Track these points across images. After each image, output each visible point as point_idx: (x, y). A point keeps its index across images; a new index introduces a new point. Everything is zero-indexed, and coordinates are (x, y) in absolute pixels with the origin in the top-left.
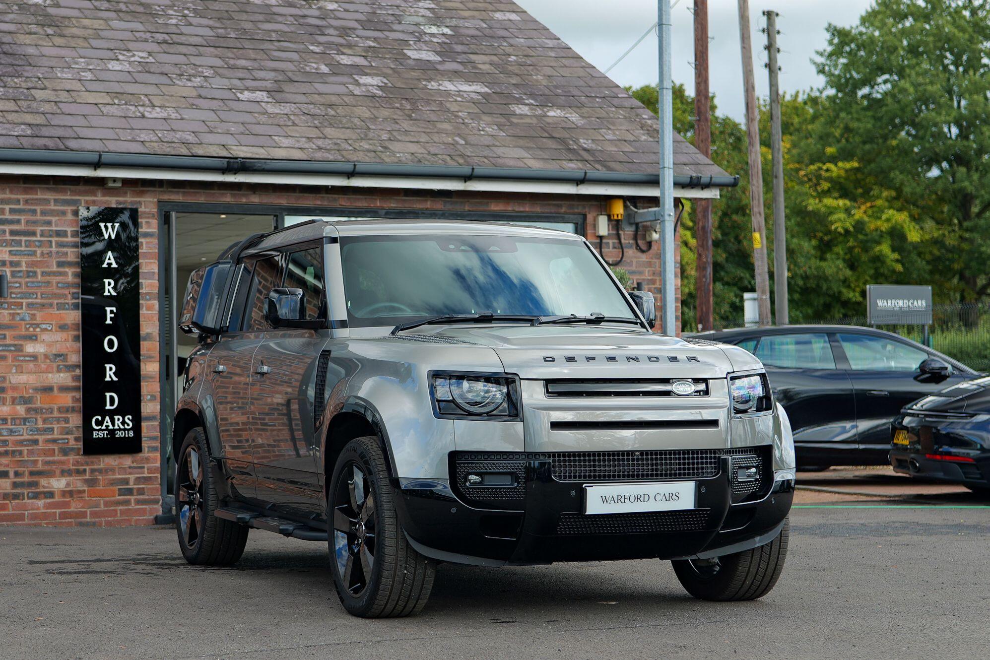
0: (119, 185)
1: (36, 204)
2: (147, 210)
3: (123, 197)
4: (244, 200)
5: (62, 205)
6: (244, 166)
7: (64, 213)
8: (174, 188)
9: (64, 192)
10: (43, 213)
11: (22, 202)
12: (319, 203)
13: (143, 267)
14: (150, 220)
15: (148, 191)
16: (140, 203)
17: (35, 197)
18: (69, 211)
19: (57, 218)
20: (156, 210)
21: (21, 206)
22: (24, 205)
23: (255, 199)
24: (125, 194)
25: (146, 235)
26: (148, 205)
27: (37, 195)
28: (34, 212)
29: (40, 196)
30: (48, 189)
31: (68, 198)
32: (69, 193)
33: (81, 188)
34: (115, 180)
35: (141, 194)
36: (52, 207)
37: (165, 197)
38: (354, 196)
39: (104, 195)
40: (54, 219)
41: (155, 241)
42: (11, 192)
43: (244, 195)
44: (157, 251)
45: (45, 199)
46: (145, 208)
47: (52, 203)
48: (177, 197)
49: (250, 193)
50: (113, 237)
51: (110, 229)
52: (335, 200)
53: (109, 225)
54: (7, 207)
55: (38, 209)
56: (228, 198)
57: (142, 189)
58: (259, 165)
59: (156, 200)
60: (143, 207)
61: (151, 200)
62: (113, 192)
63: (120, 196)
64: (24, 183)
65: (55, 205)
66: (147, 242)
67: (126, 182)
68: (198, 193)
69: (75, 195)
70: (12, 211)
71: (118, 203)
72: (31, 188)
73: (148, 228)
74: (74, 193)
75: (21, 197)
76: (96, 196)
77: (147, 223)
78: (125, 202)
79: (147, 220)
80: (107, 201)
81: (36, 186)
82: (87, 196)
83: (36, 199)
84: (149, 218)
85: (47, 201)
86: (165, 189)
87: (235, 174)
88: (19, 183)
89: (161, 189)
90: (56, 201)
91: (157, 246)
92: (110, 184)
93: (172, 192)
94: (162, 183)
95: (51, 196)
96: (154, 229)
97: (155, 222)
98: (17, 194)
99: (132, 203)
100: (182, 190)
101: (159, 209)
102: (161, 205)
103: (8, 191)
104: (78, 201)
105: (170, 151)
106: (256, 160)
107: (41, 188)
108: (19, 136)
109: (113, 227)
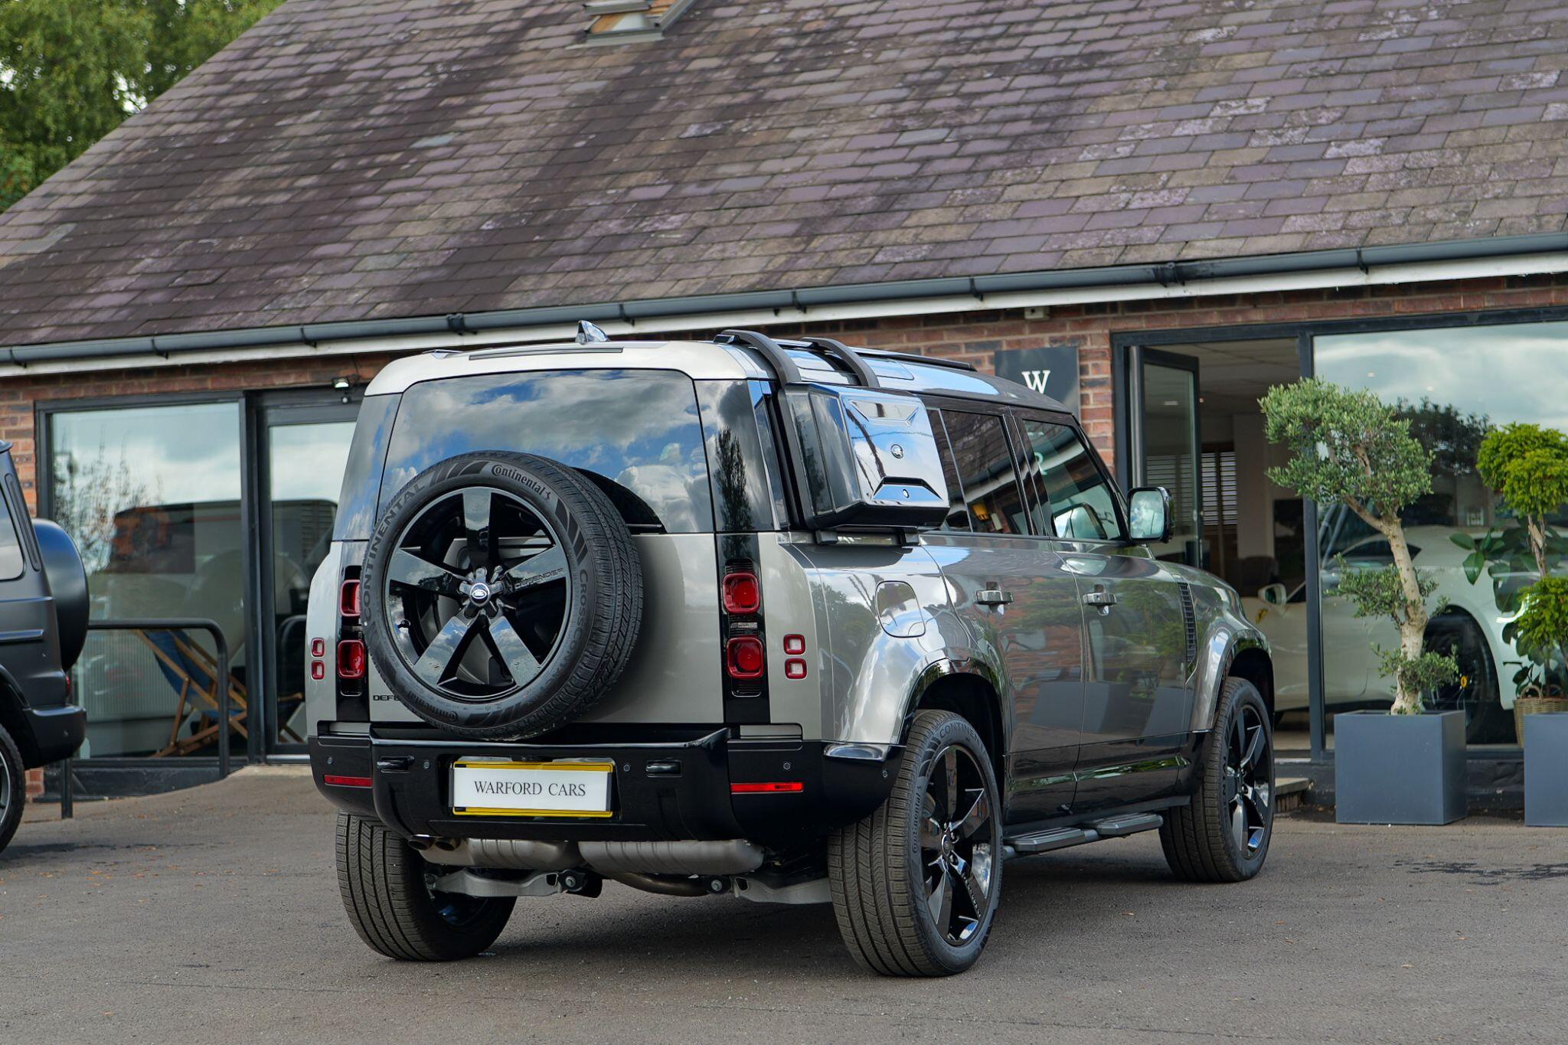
0: (1039, 315)
1: (942, 353)
2: (1095, 347)
3: (1060, 331)
4: (1239, 320)
5: (977, 351)
6: (1181, 273)
8: (1134, 311)
9: (978, 332)
12: (1360, 312)
13: (1091, 429)
14: (1099, 362)
15: (1097, 319)
16: (1084, 338)
17: (940, 342)
18: (986, 359)
20: (1107, 346)
23: (1258, 316)
25: (1093, 384)
26: (1096, 339)
27: (942, 339)
29: (947, 340)
30: (956, 330)
31: (984, 339)
32: (986, 333)
33: (1002, 324)
34: (1033, 310)
35: (1086, 324)
37: (1121, 326)
38: (1421, 297)
39: (1033, 332)
41: (1108, 391)
42: (909, 340)
43: (1239, 312)
44: (1110, 405)
45: (952, 345)
46: (1092, 344)
47: (963, 349)
48: (1139, 324)
49: (1248, 307)
50: (1042, 390)
51: (1037, 380)
52: (1388, 305)
53: (1036, 374)
56: (1214, 318)
57: (1087, 317)
58: (1201, 268)
59: (1107, 331)
60: (1089, 343)
61: (1100, 331)
62: (1037, 326)
64: (925, 325)
65: (967, 352)
66: (1095, 395)
67: (1053, 311)
68: (1170, 315)
69: (993, 336)
71: (1053, 341)
72: (935, 332)
73: (1097, 373)
74: (992, 332)
75: (922, 344)
76: (1021, 333)
77: (1095, 366)
78: (1062, 339)
79: (1095, 362)
80: (1038, 339)
81: (942, 327)
82: (1009, 334)
84: (1097, 358)
85: (956, 347)
86: (1119, 314)
87: (1183, 284)
88: (918, 325)
89: (1114, 315)
90: (968, 346)
91: (1110, 399)
92: (1028, 316)
93: (1128, 317)
94: (1113, 306)
95: (960, 339)
96: (1106, 374)
97: (1106, 364)
98: (916, 341)
99: (1073, 339)
100: (1145, 313)
101: (1112, 344)
102: (1113, 336)
103: (904, 338)
104: (999, 343)
105: (1089, 260)
106: (1198, 263)
107: (947, 330)
108: (901, 262)
109: (1041, 376)
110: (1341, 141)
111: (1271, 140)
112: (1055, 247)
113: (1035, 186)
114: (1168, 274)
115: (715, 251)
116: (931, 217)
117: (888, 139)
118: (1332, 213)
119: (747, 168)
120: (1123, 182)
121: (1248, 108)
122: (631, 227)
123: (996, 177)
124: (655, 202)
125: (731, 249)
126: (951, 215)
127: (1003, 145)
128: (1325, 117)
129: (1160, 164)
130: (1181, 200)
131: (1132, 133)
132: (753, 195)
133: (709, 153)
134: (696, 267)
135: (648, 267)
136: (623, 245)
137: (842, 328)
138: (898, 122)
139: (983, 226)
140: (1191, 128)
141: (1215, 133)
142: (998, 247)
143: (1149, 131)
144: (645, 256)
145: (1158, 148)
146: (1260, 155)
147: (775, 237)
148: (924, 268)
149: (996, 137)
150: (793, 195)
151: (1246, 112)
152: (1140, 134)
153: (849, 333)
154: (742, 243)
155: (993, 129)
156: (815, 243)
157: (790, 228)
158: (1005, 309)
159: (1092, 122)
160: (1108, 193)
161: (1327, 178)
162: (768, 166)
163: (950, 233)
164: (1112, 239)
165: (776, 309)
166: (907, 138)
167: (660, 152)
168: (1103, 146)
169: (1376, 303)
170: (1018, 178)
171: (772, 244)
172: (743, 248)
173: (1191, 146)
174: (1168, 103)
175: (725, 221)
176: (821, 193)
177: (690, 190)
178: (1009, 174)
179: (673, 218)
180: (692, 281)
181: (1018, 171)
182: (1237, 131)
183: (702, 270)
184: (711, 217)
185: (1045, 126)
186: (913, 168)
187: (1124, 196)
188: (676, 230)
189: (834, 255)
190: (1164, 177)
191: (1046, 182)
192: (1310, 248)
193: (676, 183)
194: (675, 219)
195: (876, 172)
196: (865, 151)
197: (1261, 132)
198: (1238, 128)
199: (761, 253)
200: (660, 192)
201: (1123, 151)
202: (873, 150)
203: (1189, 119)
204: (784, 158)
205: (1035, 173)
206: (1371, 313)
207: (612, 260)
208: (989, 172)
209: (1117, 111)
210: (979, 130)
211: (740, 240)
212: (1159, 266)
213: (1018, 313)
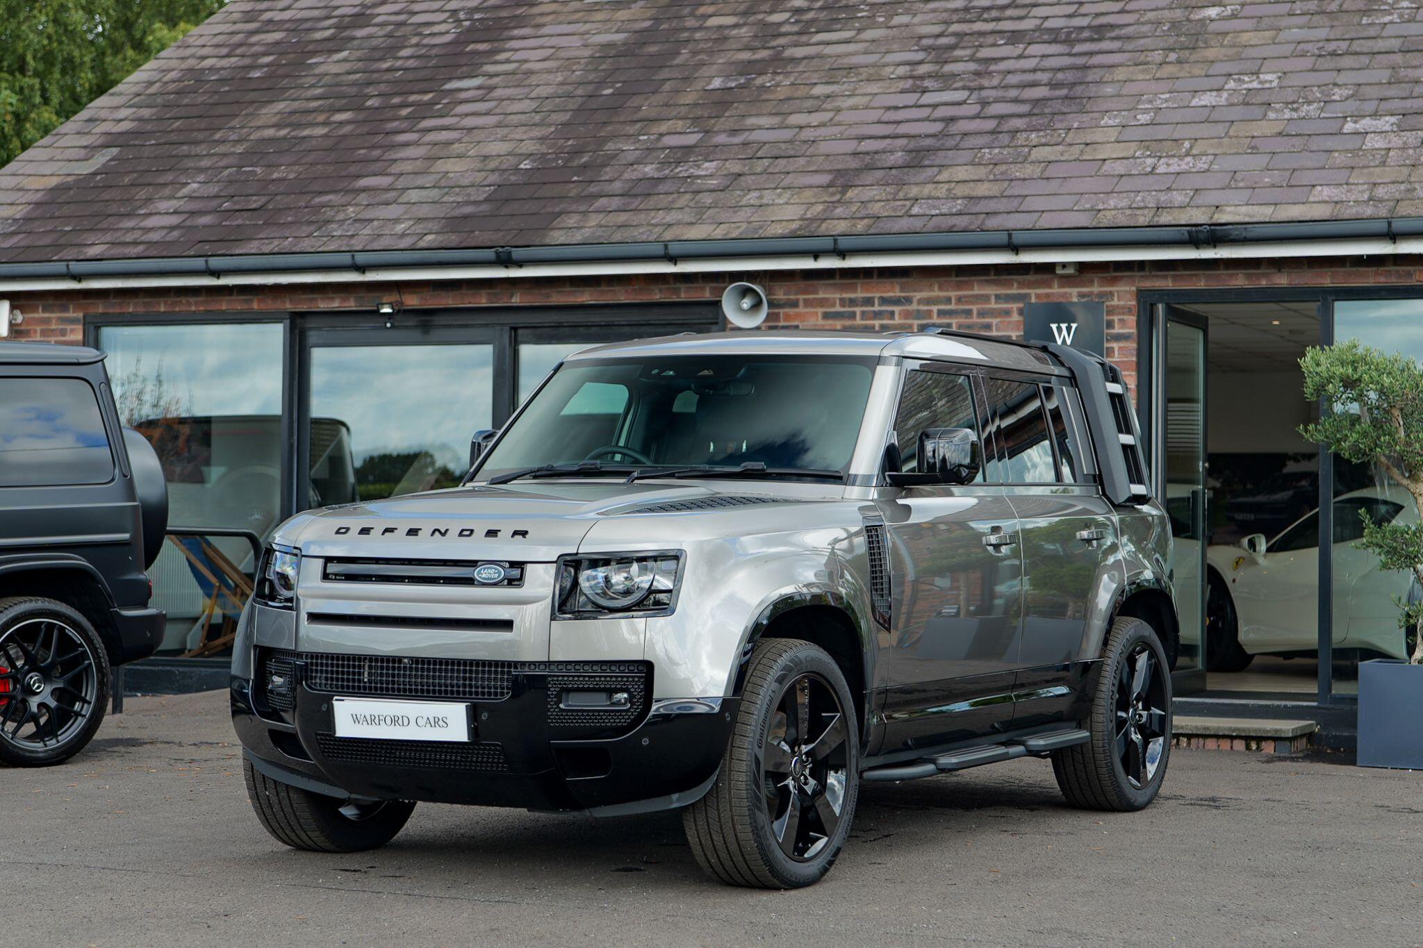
0: (1070, 271)
1: (972, 303)
2: (1122, 303)
3: (1088, 287)
4: (1264, 283)
5: (1006, 302)
6: (1215, 236)
7: (1007, 313)
8: (1161, 270)
9: (1009, 284)
10: (982, 314)
11: (953, 300)
12: (1382, 279)
14: (1125, 317)
15: (1123, 277)
16: (1111, 294)
17: (970, 293)
18: (1015, 310)
19: (999, 320)
20: (1134, 303)
21: (953, 307)
22: (956, 304)
23: (1282, 280)
24: (1091, 282)
25: (1118, 338)
26: (1123, 295)
27: (973, 290)
28: (968, 313)
29: (977, 291)
30: (987, 281)
31: (1014, 291)
32: (1015, 286)
33: (1031, 277)
34: (1064, 265)
35: (1114, 281)
36: (993, 305)
37: (1149, 284)
39: (1061, 286)
40: (994, 321)
41: (1133, 345)
42: (941, 289)
43: (1265, 275)
44: (1134, 359)
45: (983, 296)
46: (1119, 300)
47: (993, 300)
48: (1166, 283)
49: (1273, 271)
50: (1069, 342)
51: (1065, 332)
52: (1409, 274)
53: (1064, 326)
54: (935, 308)
55: (975, 308)
56: (1240, 281)
57: (1115, 274)
58: (1235, 232)
59: (1134, 289)
60: (1116, 299)
61: (1128, 289)
62: (1067, 280)
63: (1083, 286)
64: (957, 276)
65: (996, 302)
66: (1120, 348)
67: (1083, 267)
68: (1195, 275)
69: (1023, 288)
70: (941, 313)
71: (1081, 295)
72: (966, 282)
73: (1122, 328)
74: (1022, 285)
75: (953, 294)
76: (1050, 287)
77: (1121, 321)
78: (1090, 294)
79: (1122, 317)
80: (1066, 293)
81: (972, 278)
82: (1039, 287)
83: (972, 296)
84: (1123, 314)
85: (986, 298)
86: (1147, 273)
87: (1215, 247)
88: (950, 276)
89: (1142, 274)
90: (998, 297)
91: (1135, 353)
92: (1059, 271)
93: (1157, 276)
94: (1141, 265)
95: (991, 291)
96: (1131, 329)
97: (1132, 319)
98: (947, 291)
99: (1101, 295)
100: (1172, 273)
101: (1139, 301)
102: (1141, 294)
103: (936, 287)
104: (1027, 296)
105: (1122, 221)
106: (1230, 227)
107: (978, 281)
108: (937, 215)
109: (1069, 329)
110: (1357, 117)
111: (1288, 114)
112: (1088, 206)
113: (1060, 148)
114: (1202, 236)
115: (752, 197)
116: (961, 173)
117: (911, 99)
118: (1357, 184)
119: (775, 120)
120: (1148, 148)
121: (1261, 82)
122: (667, 172)
123: (1021, 137)
124: (688, 149)
125: (768, 197)
126: (981, 172)
127: (1025, 108)
128: (1338, 94)
129: (1179, 132)
130: (1206, 166)
131: (1150, 102)
132: (783, 146)
133: (735, 105)
134: (735, 212)
135: (687, 209)
136: (662, 188)
137: (875, 275)
138: (918, 82)
139: (1014, 183)
140: (1207, 99)
141: (1232, 105)
142: (1028, 204)
143: (1166, 101)
144: (684, 200)
145: (1178, 116)
146: (1279, 127)
147: (811, 187)
148: (961, 222)
149: (1016, 101)
150: (824, 147)
151: (1260, 86)
152: (1158, 103)
153: (881, 280)
154: (778, 191)
155: (1013, 93)
156: (850, 194)
157: (824, 179)
158: (1035, 264)
159: (1109, 90)
160: (1133, 157)
161: (1347, 151)
162: (794, 119)
163: (982, 189)
164: (1143, 201)
165: (816, 255)
166: (928, 98)
167: (687, 102)
168: (1123, 113)
169: (1398, 271)
170: (1043, 140)
171: (808, 193)
172: (780, 195)
173: (1209, 117)
174: (1182, 74)
175: (759, 170)
176: (851, 146)
177: (722, 139)
178: (1033, 135)
179: (707, 164)
180: (733, 225)
181: (1042, 133)
182: (1252, 104)
183: (742, 215)
184: (744, 166)
185: (1064, 92)
186: (938, 127)
187: (1149, 161)
188: (711, 176)
189: (870, 205)
190: (1187, 144)
191: (1071, 145)
192: (1341, 217)
193: (707, 132)
194: (709, 167)
195: (902, 129)
196: (889, 108)
197: (1277, 106)
198: (1254, 101)
199: (797, 201)
200: (692, 139)
201: (1143, 118)
202: (896, 108)
203: (1204, 91)
204: (810, 112)
205: (1059, 135)
206: (1393, 281)
207: (652, 202)
208: (1014, 132)
209: (1132, 81)
210: (1000, 93)
211: (775, 188)
212: (1194, 229)
213: (1049, 268)
